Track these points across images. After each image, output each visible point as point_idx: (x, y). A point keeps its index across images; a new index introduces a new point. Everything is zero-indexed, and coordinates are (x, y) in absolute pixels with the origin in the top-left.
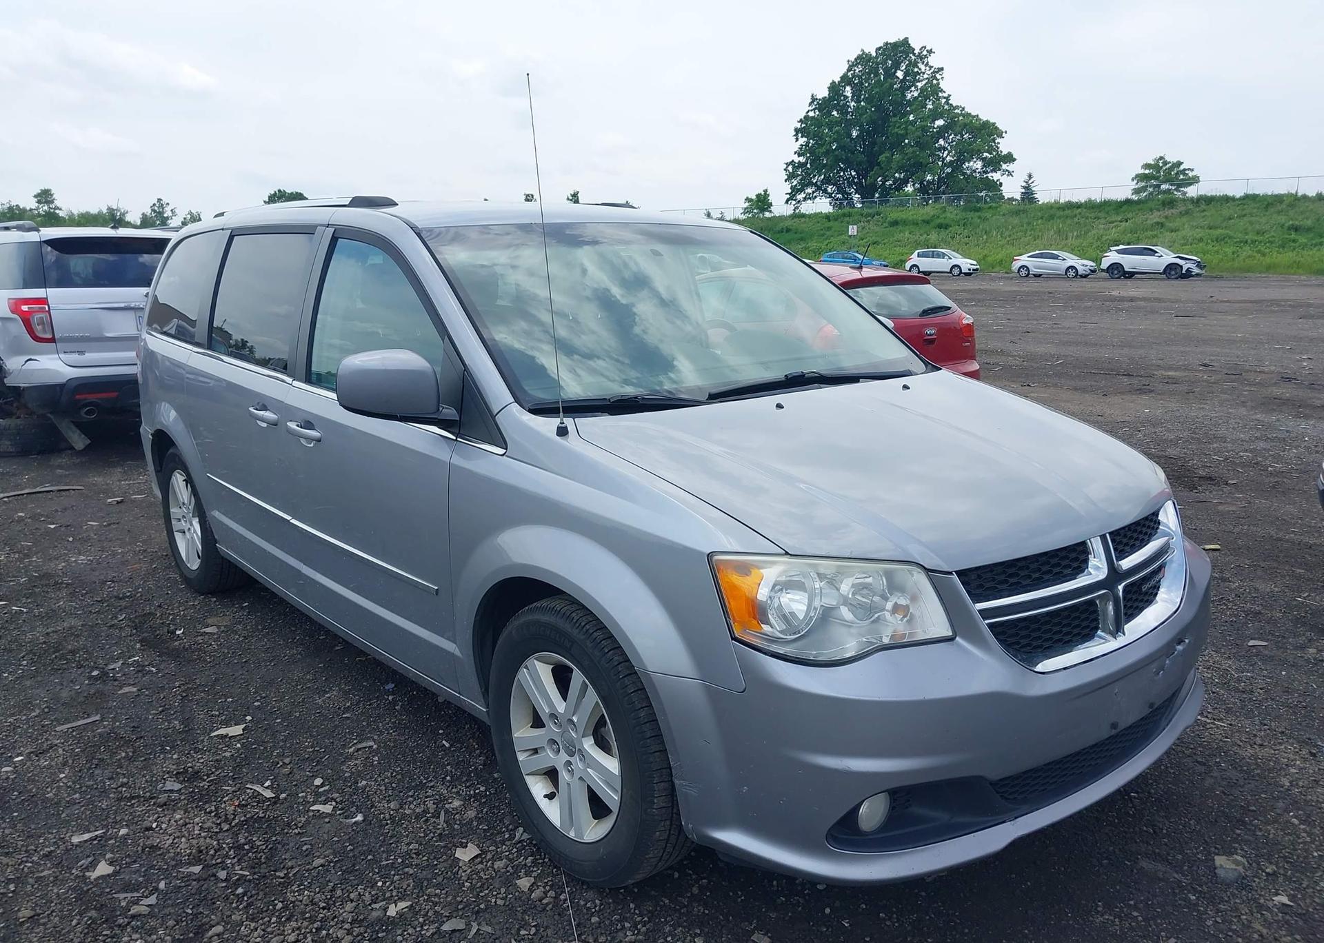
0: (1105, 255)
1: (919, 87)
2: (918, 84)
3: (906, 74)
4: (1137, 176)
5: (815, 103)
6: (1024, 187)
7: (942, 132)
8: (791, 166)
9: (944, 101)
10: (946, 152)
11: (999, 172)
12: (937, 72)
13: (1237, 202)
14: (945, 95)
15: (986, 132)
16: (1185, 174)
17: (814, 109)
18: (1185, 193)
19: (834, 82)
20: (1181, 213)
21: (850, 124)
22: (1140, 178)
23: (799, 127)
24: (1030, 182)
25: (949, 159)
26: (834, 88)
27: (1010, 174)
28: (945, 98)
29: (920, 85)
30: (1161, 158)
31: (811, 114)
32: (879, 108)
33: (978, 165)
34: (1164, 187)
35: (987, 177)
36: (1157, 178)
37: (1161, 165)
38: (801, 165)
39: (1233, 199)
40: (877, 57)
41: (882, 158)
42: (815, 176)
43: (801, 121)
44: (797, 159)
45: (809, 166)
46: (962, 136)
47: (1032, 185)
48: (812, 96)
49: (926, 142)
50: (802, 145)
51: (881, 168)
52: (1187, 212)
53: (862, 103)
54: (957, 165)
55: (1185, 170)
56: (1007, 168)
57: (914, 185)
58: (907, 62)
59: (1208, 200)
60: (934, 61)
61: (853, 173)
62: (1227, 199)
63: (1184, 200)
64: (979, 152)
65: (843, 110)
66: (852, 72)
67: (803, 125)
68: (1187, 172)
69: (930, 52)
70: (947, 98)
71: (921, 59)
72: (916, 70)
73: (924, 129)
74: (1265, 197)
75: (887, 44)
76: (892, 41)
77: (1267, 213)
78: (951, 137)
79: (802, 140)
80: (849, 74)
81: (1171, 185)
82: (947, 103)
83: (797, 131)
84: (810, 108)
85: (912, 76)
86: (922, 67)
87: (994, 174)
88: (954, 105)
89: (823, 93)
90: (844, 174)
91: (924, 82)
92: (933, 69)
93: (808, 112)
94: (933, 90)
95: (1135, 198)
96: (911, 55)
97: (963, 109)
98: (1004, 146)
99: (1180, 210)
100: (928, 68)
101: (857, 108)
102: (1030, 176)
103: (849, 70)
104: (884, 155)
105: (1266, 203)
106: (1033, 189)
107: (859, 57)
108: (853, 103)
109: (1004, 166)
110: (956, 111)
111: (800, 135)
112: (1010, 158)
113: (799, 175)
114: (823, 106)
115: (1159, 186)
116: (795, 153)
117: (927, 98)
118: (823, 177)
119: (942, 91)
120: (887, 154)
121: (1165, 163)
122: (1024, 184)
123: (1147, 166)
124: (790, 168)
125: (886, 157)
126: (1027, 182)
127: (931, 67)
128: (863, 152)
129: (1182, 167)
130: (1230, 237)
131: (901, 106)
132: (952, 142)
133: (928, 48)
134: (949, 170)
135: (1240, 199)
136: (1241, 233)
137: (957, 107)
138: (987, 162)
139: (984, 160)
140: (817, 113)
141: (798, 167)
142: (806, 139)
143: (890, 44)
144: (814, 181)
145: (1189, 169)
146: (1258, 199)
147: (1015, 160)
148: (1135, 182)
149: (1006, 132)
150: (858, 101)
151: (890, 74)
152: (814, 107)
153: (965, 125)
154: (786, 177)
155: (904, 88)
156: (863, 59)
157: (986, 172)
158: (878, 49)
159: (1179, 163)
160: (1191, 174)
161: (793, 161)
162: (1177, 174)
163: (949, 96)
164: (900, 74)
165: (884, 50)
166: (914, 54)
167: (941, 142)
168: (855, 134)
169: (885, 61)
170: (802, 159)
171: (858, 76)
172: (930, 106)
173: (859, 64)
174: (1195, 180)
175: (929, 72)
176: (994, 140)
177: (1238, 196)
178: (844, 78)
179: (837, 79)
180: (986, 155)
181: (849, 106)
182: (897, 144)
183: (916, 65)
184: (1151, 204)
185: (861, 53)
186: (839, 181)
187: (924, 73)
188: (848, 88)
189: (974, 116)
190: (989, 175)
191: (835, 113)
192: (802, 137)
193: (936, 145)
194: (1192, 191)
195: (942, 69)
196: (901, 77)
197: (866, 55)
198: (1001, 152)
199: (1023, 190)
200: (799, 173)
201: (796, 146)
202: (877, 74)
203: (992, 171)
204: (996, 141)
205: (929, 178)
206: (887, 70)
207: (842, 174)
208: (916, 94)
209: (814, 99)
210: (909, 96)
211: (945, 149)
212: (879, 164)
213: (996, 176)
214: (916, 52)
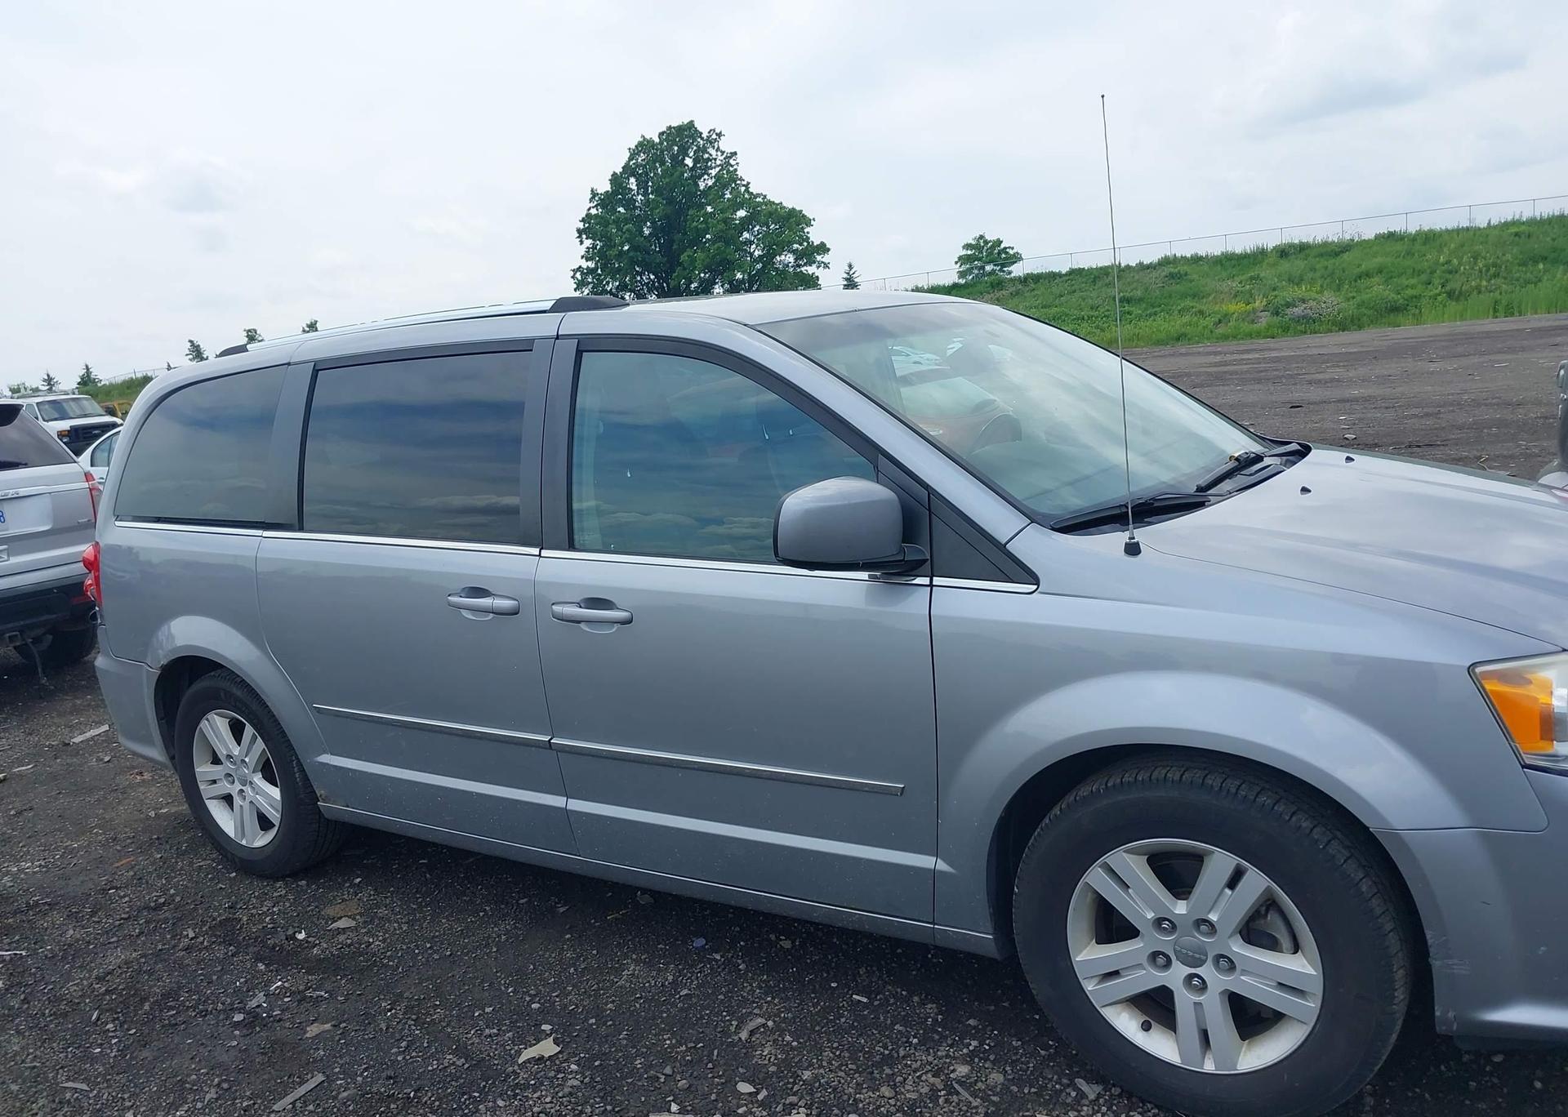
0: (949, 347)
1: (713, 175)
2: (710, 171)
3: (696, 161)
4: (960, 258)
5: (597, 198)
6: (846, 279)
7: (746, 224)
8: (578, 274)
9: (743, 189)
10: (754, 246)
11: (814, 266)
12: (730, 157)
13: (1065, 278)
14: (745, 183)
15: (794, 221)
16: (1007, 253)
17: (596, 206)
18: (1010, 273)
19: (614, 174)
20: (1011, 294)
21: (640, 222)
22: (962, 260)
23: (582, 227)
24: (851, 273)
25: (757, 253)
26: (615, 179)
27: (826, 266)
28: (744, 185)
29: (713, 172)
30: (981, 237)
31: (594, 212)
32: (671, 201)
33: (790, 258)
34: (988, 268)
35: (801, 271)
36: (979, 259)
37: (982, 244)
38: (591, 271)
39: (1060, 275)
40: (661, 143)
41: (684, 257)
42: (608, 283)
43: (583, 220)
44: (585, 264)
45: (599, 271)
46: (768, 227)
47: (854, 276)
48: (592, 190)
49: (729, 235)
50: (588, 248)
51: (685, 269)
52: (1017, 293)
53: (651, 196)
54: (768, 258)
55: (1005, 248)
56: (823, 260)
57: (722, 286)
58: (695, 148)
59: (1036, 278)
60: (726, 145)
61: (652, 277)
62: (1053, 276)
63: (1011, 280)
64: (790, 243)
65: (630, 204)
66: (634, 161)
67: (587, 225)
68: (1008, 250)
69: (719, 135)
70: (747, 186)
71: (711, 143)
72: (706, 156)
73: (725, 221)
74: (1091, 270)
75: (670, 128)
76: (675, 124)
77: (1096, 288)
78: (755, 229)
79: (588, 243)
80: (631, 163)
81: (995, 265)
82: (747, 190)
83: (579, 231)
84: (592, 205)
85: (702, 165)
86: (713, 152)
87: (808, 268)
88: (755, 193)
89: (604, 187)
90: (641, 278)
91: (718, 169)
92: (725, 154)
93: (589, 209)
94: (729, 178)
95: (962, 281)
96: (699, 140)
97: (765, 196)
98: (815, 235)
99: (1010, 290)
100: (719, 153)
101: (647, 203)
102: (850, 266)
103: (630, 159)
104: (685, 254)
105: (1093, 276)
106: (856, 280)
107: (640, 144)
108: (640, 196)
109: (819, 258)
110: (758, 200)
111: (584, 236)
112: (823, 248)
113: (590, 283)
114: (606, 201)
115: (983, 268)
116: (582, 257)
117: (725, 186)
118: (617, 283)
119: (741, 179)
120: (689, 252)
121: (986, 242)
122: (846, 276)
123: (967, 246)
124: (578, 275)
125: (688, 256)
126: (848, 273)
127: (723, 153)
128: (660, 252)
129: (1002, 246)
130: (1067, 315)
131: (695, 199)
132: (758, 235)
133: (718, 131)
134: (759, 266)
135: (1066, 275)
136: (1076, 309)
137: (758, 195)
138: (799, 255)
139: (794, 252)
140: (600, 210)
141: (587, 274)
142: (590, 241)
143: (674, 128)
144: (609, 289)
145: (1009, 247)
146: (1084, 273)
147: (829, 250)
148: (959, 264)
149: (814, 220)
150: (645, 194)
151: (678, 162)
152: (596, 203)
153: (770, 214)
154: (575, 286)
155: (695, 178)
156: (644, 145)
157: (799, 266)
158: (661, 134)
159: (999, 242)
160: (1011, 252)
161: (580, 267)
162: (999, 253)
163: (748, 183)
164: (689, 162)
165: (668, 135)
166: (702, 139)
167: (746, 235)
168: (647, 232)
169: (669, 148)
170: (591, 264)
171: (641, 165)
172: (728, 196)
173: (640, 151)
174: (1016, 258)
175: (722, 158)
176: (803, 228)
177: (1064, 272)
178: (628, 170)
179: (619, 170)
180: (796, 246)
181: (635, 201)
182: (696, 241)
183: (705, 150)
184: (980, 287)
185: (641, 140)
186: (637, 287)
187: (715, 159)
188: (632, 180)
189: (778, 204)
190: (803, 269)
191: (621, 210)
192: (587, 239)
193: (741, 239)
194: (1017, 270)
195: (735, 153)
196: (691, 165)
197: (648, 141)
198: (813, 242)
199: (845, 283)
200: (590, 280)
201: (582, 250)
202: (663, 163)
203: (805, 264)
204: (806, 231)
205: (739, 276)
206: (673, 158)
207: (639, 278)
208: (710, 183)
209: (594, 194)
210: (702, 186)
211: (751, 243)
212: (680, 264)
213: (811, 270)
214: (705, 135)
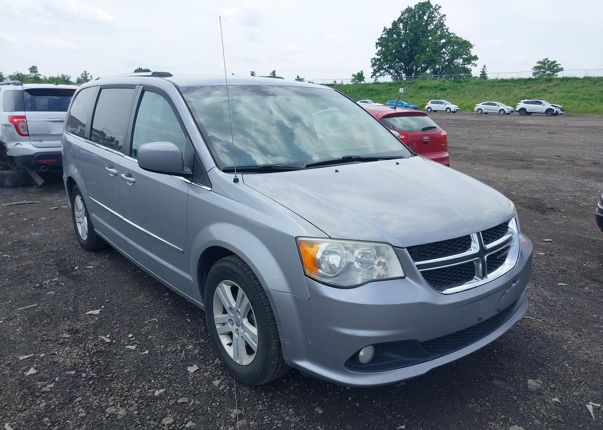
0: (518, 104)
1: (434, 24)
2: (434, 22)
3: (428, 17)
4: (535, 67)
5: (386, 31)
6: (482, 72)
7: (444, 45)
8: (374, 60)
9: (445, 30)
10: (446, 55)
11: (470, 65)
12: (443, 17)
13: (581, 80)
14: (446, 28)
15: (465, 45)
16: (557, 67)
17: (385, 34)
18: (557, 75)
19: (394, 21)
20: (554, 85)
21: (402, 41)
22: (536, 68)
23: (378, 42)
24: (485, 69)
25: (447, 58)
26: (395, 24)
27: (476, 65)
28: (446, 29)
29: (434, 23)
30: (546, 59)
31: (384, 36)
32: (416, 34)
33: (461, 61)
34: (548, 72)
35: (465, 67)
36: (544, 68)
37: (546, 62)
38: (379, 60)
39: (579, 79)
40: (415, 10)
41: (416, 57)
42: (384, 65)
43: (379, 39)
44: (376, 57)
45: (382, 60)
46: (454, 47)
47: (486, 71)
48: (384, 28)
49: (437, 50)
50: (379, 51)
51: (415, 62)
52: (557, 85)
53: (408, 31)
54: (451, 61)
55: (557, 64)
56: (474, 63)
57: (430, 70)
58: (429, 12)
59: (567, 79)
60: (442, 12)
61: (403, 64)
62: (576, 79)
63: (556, 79)
64: (461, 55)
65: (399, 34)
66: (403, 17)
67: (380, 41)
68: (558, 66)
69: (440, 7)
70: (447, 29)
71: (436, 10)
72: (433, 15)
73: (436, 44)
74: (594, 78)
77: (595, 86)
78: (448, 48)
79: (379, 48)
80: (402, 17)
81: (551, 72)
82: (447, 31)
83: (377, 44)
84: (384, 33)
85: (431, 18)
86: (436, 14)
87: (468, 66)
88: (450, 33)
89: (389, 26)
90: (398, 64)
91: (436, 22)
92: (441, 15)
93: (382, 35)
94: (441, 25)
95: (534, 77)
96: (431, 9)
97: (455, 34)
98: (473, 52)
99: (554, 83)
100: (438, 15)
101: (405, 34)
102: (485, 67)
103: (402, 16)
104: (417, 56)
105: (594, 81)
106: (486, 73)
107: (407, 9)
108: (403, 31)
109: (473, 62)
110: (451, 36)
111: (378, 46)
112: (476, 58)
113: (377, 64)
114: (389, 32)
115: (545, 72)
116: (376, 54)
117: (438, 29)
118: (388, 65)
119: (445, 26)
120: (418, 55)
121: (548, 62)
122: (482, 70)
123: (539, 62)
124: (373, 61)
125: (418, 57)
126: (483, 69)
128: (407, 54)
129: (556, 63)
130: (577, 97)
131: (425, 32)
132: (449, 50)
133: (439, 5)
134: (447, 63)
135: (582, 79)
136: (582, 95)
137: (452, 34)
138: (465, 60)
139: (463, 58)
140: (386, 36)
141: (377, 61)
142: (381, 48)
143: (421, 3)
144: (384, 67)
145: (559, 64)
146: (591, 79)
147: (478, 59)
148: (534, 70)
149: (474, 45)
150: (406, 31)
151: (421, 17)
152: (385, 33)
153: (455, 42)
154: (372, 65)
155: (427, 24)
156: (409, 10)
157: (465, 65)
158: (416, 5)
159: (555, 62)
160: (560, 67)
161: (375, 58)
162: (554, 66)
163: (448, 28)
164: (425, 18)
165: (418, 6)
167: (444, 50)
168: (404, 46)
169: (418, 12)
170: (379, 57)
171: (406, 18)
172: (439, 33)
173: (406, 12)
174: (562, 69)
175: (439, 17)
176: (469, 49)
177: (581, 77)
178: (400, 20)
179: (396, 20)
180: (464, 56)
181: (401, 33)
182: (423, 51)
183: (433, 13)
184: (541, 81)
185: (407, 8)
186: (396, 67)
187: (436, 17)
188: (401, 24)
189: (460, 38)
190: (466, 66)
191: (395, 36)
192: (379, 47)
193: (441, 51)
194: (560, 75)
195: (445, 15)
196: (426, 19)
197: (410, 9)
198: (472, 55)
199: (481, 73)
200: (378, 63)
201: (376, 51)
202: (415, 18)
203: (467, 64)
204: (470, 50)
205: (437, 67)
206: (419, 16)
207: (397, 64)
208: (433, 27)
209: (385, 29)
210: (429, 28)
211: (445, 53)
212: (414, 60)
213: (469, 66)
214: (433, 7)
